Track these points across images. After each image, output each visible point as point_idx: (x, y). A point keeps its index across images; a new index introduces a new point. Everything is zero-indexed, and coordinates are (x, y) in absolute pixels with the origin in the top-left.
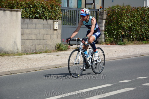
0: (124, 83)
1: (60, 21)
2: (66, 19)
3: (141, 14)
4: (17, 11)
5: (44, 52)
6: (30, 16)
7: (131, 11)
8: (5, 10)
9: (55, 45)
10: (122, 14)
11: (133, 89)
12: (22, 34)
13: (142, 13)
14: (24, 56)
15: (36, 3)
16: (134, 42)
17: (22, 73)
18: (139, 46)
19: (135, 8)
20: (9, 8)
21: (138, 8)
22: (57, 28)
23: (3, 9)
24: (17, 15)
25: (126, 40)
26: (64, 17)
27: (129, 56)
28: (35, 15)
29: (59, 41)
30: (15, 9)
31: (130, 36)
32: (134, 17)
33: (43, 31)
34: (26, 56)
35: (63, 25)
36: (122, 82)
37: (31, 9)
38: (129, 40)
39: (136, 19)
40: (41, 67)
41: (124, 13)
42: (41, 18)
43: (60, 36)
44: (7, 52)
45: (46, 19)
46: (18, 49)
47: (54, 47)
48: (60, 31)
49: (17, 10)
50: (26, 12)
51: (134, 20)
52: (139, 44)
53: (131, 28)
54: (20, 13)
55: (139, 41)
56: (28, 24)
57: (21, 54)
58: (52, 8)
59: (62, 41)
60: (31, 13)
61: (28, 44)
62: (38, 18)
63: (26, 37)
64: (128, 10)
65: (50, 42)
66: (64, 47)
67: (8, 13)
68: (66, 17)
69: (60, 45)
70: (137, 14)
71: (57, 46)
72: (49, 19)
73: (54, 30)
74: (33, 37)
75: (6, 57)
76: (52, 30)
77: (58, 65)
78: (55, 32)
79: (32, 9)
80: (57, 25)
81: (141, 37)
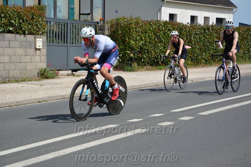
0: (134, 122)
1: (45, 37)
2: (53, 34)
3: (154, 30)
5: (21, 81)
7: (142, 26)
9: (38, 70)
10: (129, 30)
13: (155, 28)
15: (10, 11)
16: (145, 68)
18: (152, 72)
19: (147, 22)
21: (150, 22)
22: (41, 47)
25: (135, 64)
26: (50, 32)
27: (139, 86)
28: (8, 27)
29: (43, 66)
31: (141, 59)
32: (146, 34)
33: (20, 51)
35: (49, 42)
36: (131, 121)
37: (1, 20)
38: (139, 65)
39: (149, 36)
40: (18, 102)
41: (133, 28)
42: (17, 33)
43: (44, 58)
45: (24, 34)
47: (36, 74)
48: (44, 51)
51: (145, 37)
52: (152, 70)
53: (141, 48)
55: (153, 66)
58: (33, 18)
59: (48, 66)
60: (3, 25)
62: (13, 33)
64: (137, 23)
65: (30, 67)
66: (50, 73)
68: (53, 32)
69: (45, 70)
70: (150, 30)
71: (41, 72)
72: (28, 34)
73: (36, 49)
74: (6, 59)
76: (33, 50)
77: (42, 98)
78: (38, 52)
79: (3, 19)
80: (40, 42)
81: (154, 61)
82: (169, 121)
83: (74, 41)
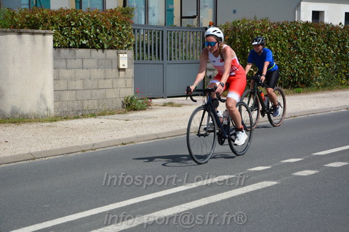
0: (258, 171)
1: (131, 53)
2: (143, 47)
3: (288, 37)
4: (44, 34)
5: (99, 115)
6: (70, 43)
7: (270, 31)
8: (20, 33)
9: (123, 99)
10: (252, 37)
11: (274, 183)
12: (56, 79)
13: (290, 33)
14: (61, 122)
15: (82, 16)
17: (56, 157)
19: (278, 24)
20: (29, 27)
21: (283, 24)
22: (126, 67)
23: (16, 30)
24: (44, 41)
26: (139, 44)
28: (81, 40)
29: (130, 92)
30: (40, 31)
32: (277, 42)
33: (97, 73)
34: (65, 122)
35: (137, 59)
36: (253, 169)
37: (71, 30)
39: (280, 44)
40: (93, 145)
41: (257, 34)
42: (93, 48)
43: (130, 82)
44: (27, 115)
45: (103, 48)
46: (47, 110)
47: (120, 104)
48: (130, 72)
49: (44, 31)
50: (63, 35)
51: (275, 47)
52: (287, 94)
54: (50, 38)
55: (288, 88)
56: (66, 59)
57: (55, 119)
58: (114, 26)
59: (136, 92)
60: (73, 37)
61: (68, 99)
62: (88, 48)
63: (63, 85)
64: (263, 27)
65: (111, 94)
66: (139, 103)
67: (26, 37)
68: (143, 44)
69: (132, 99)
70: (283, 36)
71: (127, 101)
72: (108, 48)
73: (120, 70)
74: (78, 85)
75: (25, 125)
76: (115, 71)
77: (127, 139)
78: (122, 73)
79: (73, 28)
80: (124, 59)
81: (290, 81)
82: (311, 169)
83: (173, 57)
